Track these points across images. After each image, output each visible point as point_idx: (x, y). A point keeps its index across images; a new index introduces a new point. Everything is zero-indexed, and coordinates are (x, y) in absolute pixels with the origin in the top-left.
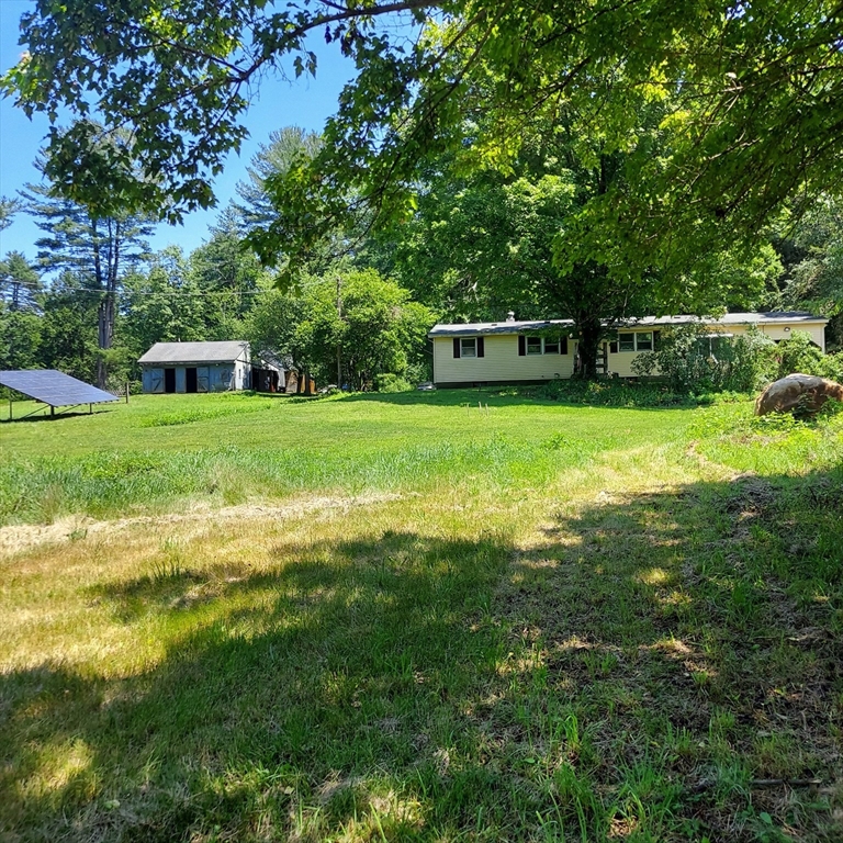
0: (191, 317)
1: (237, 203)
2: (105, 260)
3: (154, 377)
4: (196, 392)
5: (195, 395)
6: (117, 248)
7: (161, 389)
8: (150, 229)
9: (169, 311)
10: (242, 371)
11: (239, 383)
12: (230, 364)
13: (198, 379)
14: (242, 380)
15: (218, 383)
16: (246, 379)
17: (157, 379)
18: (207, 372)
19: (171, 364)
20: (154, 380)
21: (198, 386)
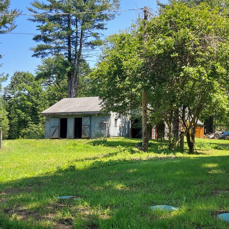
2: (73, 47)
3: (52, 125)
6: (81, 39)
7: (56, 135)
10: (119, 120)
11: (114, 131)
12: (106, 115)
13: (82, 127)
14: (118, 128)
15: (97, 131)
16: (124, 127)
17: (54, 127)
18: (89, 121)
19: (64, 114)
20: (52, 127)
21: (82, 133)
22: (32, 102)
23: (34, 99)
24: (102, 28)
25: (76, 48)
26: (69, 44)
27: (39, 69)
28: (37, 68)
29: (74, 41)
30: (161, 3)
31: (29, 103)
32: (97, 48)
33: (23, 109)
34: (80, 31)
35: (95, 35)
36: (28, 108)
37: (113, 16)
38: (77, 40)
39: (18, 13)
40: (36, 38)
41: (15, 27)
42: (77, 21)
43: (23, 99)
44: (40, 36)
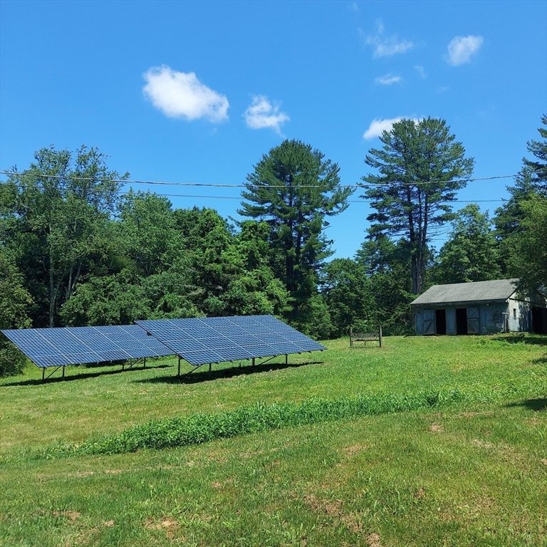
0: (488, 264)
1: (530, 160)
2: (417, 224)
3: (425, 318)
4: (466, 333)
5: (465, 337)
6: (426, 214)
7: (432, 330)
8: (452, 195)
9: (466, 259)
10: (518, 311)
11: (514, 325)
12: (502, 304)
13: (468, 320)
14: (518, 321)
15: (490, 325)
16: (524, 319)
17: (428, 320)
18: (477, 313)
19: (441, 305)
20: (425, 321)
21: (468, 327)
22: (356, 293)
23: (358, 288)
24: (451, 199)
25: (420, 226)
26: (411, 222)
27: (358, 255)
28: (357, 253)
29: (417, 218)
30: (530, 161)
31: (352, 294)
32: (447, 224)
33: (346, 302)
34: (424, 205)
35: (445, 208)
36: (351, 300)
37: (464, 183)
38: (421, 216)
39: (352, 190)
40: (371, 218)
41: (347, 207)
42: (419, 193)
43: (345, 291)
44: (375, 215)
